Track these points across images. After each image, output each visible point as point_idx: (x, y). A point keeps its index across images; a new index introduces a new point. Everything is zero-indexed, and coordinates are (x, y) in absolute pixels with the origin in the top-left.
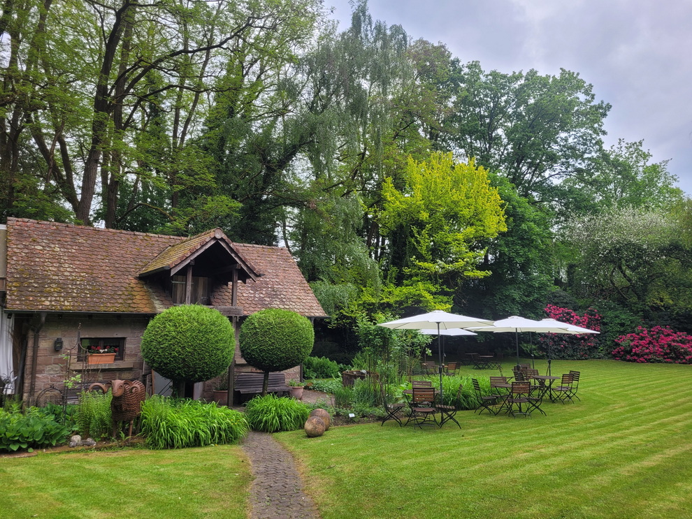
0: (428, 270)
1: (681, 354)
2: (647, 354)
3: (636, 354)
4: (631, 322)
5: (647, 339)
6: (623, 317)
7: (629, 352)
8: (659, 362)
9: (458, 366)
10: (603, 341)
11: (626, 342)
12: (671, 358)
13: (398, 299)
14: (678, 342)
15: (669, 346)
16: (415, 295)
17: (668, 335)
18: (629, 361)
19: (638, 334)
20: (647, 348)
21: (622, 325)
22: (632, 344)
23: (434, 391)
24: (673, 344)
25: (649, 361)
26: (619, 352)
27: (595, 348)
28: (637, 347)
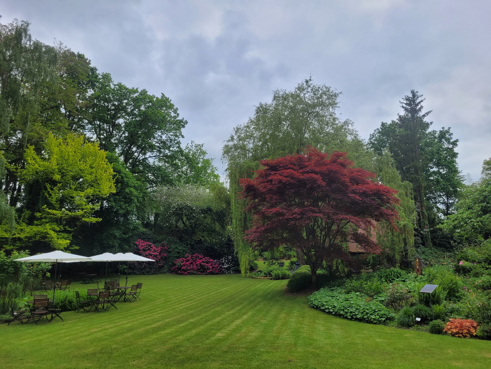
0: (55, 215)
1: (206, 269)
2: (189, 270)
3: (183, 270)
4: (184, 251)
5: (190, 261)
6: (180, 248)
7: (180, 269)
8: (195, 274)
9: (69, 283)
10: (167, 262)
11: (179, 262)
12: (201, 272)
13: (28, 235)
14: (205, 263)
15: (200, 264)
16: (43, 233)
17: (201, 259)
18: (180, 274)
19: (186, 258)
20: (190, 266)
21: (179, 253)
22: (182, 264)
23: (48, 300)
24: (202, 264)
25: (189, 274)
26: (175, 269)
27: (163, 267)
28: (185, 266)
